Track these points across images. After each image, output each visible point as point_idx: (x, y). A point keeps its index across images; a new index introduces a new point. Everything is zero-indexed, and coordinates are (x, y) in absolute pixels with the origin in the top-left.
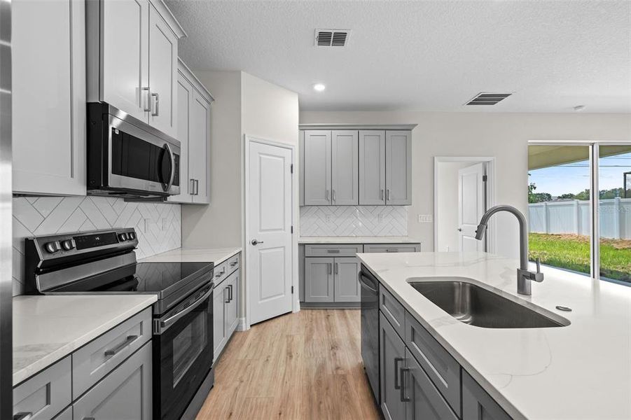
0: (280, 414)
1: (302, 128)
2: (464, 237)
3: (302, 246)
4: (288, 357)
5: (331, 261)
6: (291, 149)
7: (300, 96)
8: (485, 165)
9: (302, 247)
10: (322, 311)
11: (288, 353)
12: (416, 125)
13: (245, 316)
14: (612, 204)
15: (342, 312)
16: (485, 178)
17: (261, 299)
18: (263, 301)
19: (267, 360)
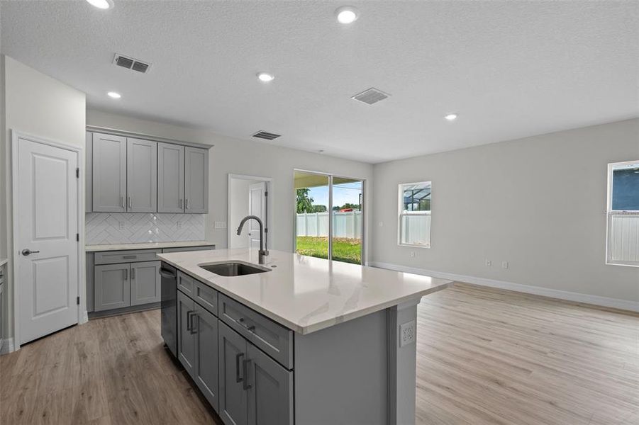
0: (83, 394)
1: (88, 130)
2: (253, 240)
3: (91, 254)
4: (82, 358)
5: (127, 266)
6: (77, 152)
7: (87, 95)
8: (267, 183)
9: (91, 256)
10: (116, 317)
11: (80, 356)
12: (213, 146)
13: (13, 335)
14: (351, 214)
15: (139, 314)
16: (266, 194)
17: (36, 315)
18: (38, 317)
19: (55, 366)
